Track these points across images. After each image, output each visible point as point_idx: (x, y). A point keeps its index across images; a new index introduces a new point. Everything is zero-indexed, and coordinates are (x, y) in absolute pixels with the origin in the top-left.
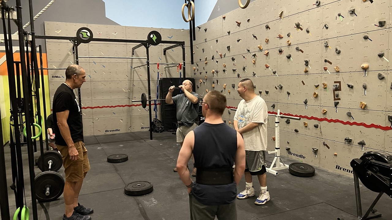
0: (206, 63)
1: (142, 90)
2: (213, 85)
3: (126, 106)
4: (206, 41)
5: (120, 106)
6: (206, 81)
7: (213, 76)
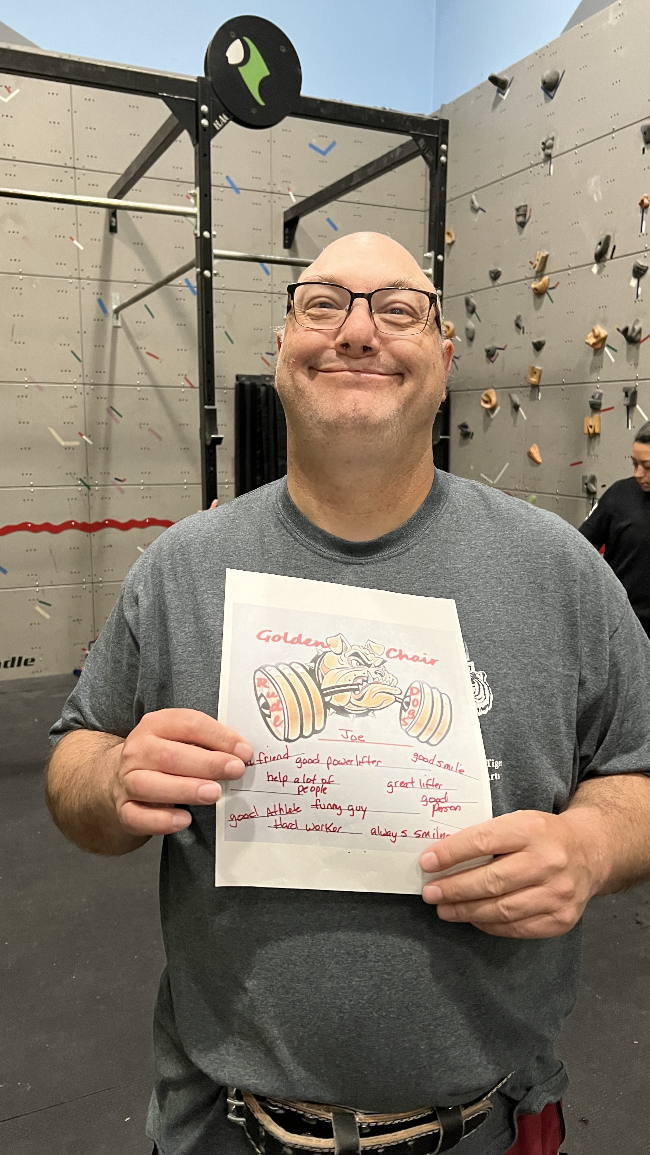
0: (539, 293)
1: (160, 438)
2: (593, 421)
3: (67, 526)
4: (549, 157)
5: (35, 529)
6: (533, 397)
7: (596, 367)
